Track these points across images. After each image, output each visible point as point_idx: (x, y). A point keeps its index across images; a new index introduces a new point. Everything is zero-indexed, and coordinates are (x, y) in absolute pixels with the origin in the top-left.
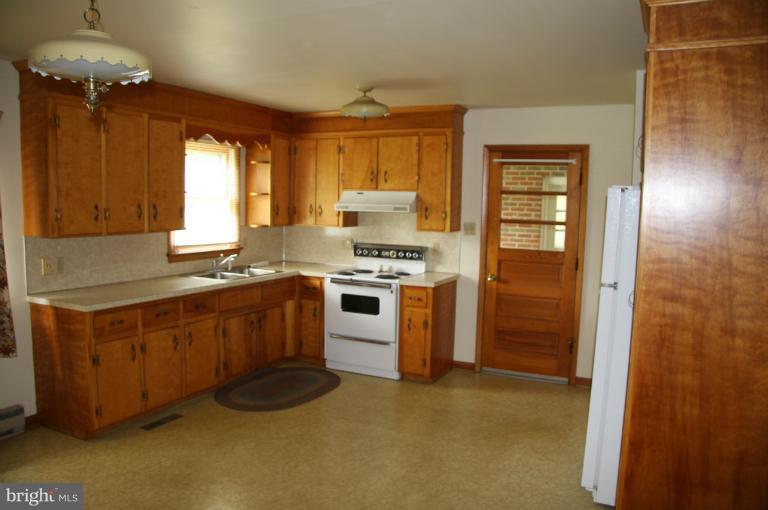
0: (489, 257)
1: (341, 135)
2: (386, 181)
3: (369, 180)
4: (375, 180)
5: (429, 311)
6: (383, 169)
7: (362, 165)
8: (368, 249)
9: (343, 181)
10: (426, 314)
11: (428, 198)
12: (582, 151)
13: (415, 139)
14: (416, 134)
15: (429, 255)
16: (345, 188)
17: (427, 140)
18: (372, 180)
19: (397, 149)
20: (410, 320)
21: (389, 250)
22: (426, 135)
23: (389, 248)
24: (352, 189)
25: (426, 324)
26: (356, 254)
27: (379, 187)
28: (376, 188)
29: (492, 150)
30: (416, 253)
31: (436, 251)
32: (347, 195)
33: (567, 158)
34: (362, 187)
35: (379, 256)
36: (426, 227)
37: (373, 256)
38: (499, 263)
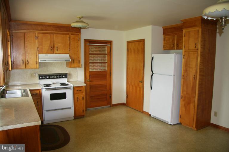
1: (37, 32)
2: (57, 50)
3: (50, 50)
4: (52, 50)
5: (84, 94)
6: (56, 46)
7: (47, 45)
8: (44, 76)
9: (39, 50)
10: (83, 95)
11: (73, 56)
12: (110, 42)
13: (68, 36)
14: (68, 34)
15: (68, 76)
16: (39, 53)
17: (72, 36)
18: (51, 50)
19: (59, 39)
20: (78, 98)
21: (53, 76)
22: (72, 34)
23: (53, 75)
24: (43, 53)
25: (83, 98)
26: (40, 79)
27: (54, 53)
28: (53, 53)
29: (86, 41)
30: (65, 76)
31: (70, 74)
32: (41, 56)
33: (107, 44)
34: (47, 53)
35: (50, 78)
36: (73, 66)
37: (47, 79)
38: (90, 75)
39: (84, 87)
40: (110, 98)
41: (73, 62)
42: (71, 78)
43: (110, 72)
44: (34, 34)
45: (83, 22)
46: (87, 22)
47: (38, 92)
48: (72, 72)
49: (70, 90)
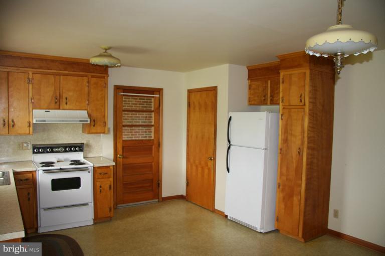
0: (118, 145)
1: (30, 71)
2: (66, 104)
3: (54, 102)
4: (58, 102)
5: (111, 179)
6: (64, 96)
7: (48, 93)
8: (43, 148)
9: (33, 103)
10: (110, 181)
11: (94, 114)
12: (159, 91)
13: (86, 79)
14: (86, 76)
15: (85, 148)
16: (33, 108)
17: (94, 80)
18: (56, 103)
19: (70, 85)
20: (101, 187)
21: (59, 148)
22: (93, 77)
23: (58, 146)
24: (40, 108)
25: (110, 187)
26: (34, 153)
27: (61, 108)
28: (59, 109)
29: (118, 88)
30: (79, 147)
31: (88, 145)
32: (36, 112)
33: (154, 94)
34: (48, 108)
35: (52, 152)
36: (94, 131)
37: (48, 152)
38: (123, 147)
39: (112, 168)
40: (159, 186)
41: (94, 125)
42: (90, 152)
43: (159, 142)
44: (27, 75)
45: (110, 56)
46: (117, 57)
47: (30, 175)
48: (92, 142)
49: (87, 172)
